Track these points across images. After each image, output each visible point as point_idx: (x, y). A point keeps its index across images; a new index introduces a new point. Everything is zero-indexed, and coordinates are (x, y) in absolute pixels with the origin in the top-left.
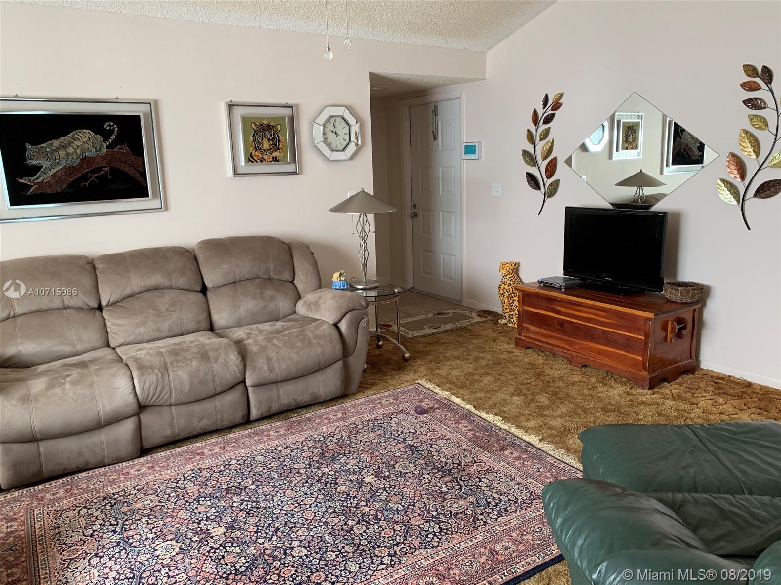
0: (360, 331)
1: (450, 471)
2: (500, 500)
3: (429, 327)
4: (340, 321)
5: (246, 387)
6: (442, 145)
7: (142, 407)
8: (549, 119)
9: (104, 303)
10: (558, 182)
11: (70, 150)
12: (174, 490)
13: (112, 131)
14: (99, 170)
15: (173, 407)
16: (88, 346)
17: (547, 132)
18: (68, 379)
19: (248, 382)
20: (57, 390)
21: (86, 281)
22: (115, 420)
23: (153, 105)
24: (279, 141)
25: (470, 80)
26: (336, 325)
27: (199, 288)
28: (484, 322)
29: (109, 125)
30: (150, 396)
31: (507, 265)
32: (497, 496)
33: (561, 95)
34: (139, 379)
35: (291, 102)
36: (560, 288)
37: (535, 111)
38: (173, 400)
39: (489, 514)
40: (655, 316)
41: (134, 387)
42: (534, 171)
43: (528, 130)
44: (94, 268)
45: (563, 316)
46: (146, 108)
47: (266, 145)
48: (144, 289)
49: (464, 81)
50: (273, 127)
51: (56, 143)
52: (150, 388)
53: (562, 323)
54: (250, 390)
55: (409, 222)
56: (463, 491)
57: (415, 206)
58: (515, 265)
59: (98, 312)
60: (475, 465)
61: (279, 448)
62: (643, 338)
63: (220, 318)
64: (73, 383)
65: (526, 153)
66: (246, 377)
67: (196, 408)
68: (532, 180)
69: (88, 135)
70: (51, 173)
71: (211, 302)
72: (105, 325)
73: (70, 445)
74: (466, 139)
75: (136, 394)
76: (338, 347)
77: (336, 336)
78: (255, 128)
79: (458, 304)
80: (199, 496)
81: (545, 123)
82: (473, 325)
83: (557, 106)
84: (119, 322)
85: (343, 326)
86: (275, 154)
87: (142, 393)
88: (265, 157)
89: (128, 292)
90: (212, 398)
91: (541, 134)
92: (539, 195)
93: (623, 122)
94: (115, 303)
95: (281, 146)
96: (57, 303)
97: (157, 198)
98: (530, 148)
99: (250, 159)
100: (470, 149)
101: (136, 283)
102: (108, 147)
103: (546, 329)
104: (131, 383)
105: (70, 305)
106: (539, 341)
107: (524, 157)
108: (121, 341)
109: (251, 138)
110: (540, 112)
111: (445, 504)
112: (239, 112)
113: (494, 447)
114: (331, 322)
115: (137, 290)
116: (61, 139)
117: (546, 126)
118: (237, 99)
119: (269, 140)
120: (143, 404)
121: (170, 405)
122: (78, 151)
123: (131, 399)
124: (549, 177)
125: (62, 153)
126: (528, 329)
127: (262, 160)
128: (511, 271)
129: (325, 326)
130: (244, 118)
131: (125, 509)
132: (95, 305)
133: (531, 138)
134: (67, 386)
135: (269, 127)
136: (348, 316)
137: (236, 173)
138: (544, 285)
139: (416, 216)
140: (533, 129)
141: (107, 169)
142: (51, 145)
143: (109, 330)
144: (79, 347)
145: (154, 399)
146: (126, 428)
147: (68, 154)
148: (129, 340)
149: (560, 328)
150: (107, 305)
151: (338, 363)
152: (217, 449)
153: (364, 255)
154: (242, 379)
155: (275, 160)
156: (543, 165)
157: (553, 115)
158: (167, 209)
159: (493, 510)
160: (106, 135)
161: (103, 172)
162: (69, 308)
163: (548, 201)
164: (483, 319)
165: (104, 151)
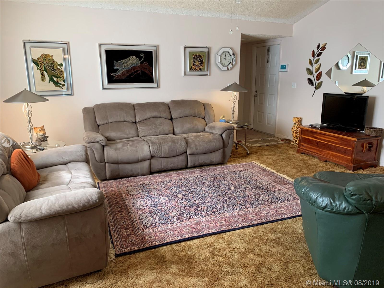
0: (230, 138)
1: (263, 189)
2: (282, 198)
3: (259, 144)
4: (223, 134)
5: (187, 154)
6: (271, 65)
7: (152, 157)
8: (319, 55)
9: (137, 121)
10: (322, 82)
11: (128, 64)
12: (163, 184)
13: (142, 57)
14: (137, 71)
15: (162, 158)
16: (132, 136)
17: (318, 61)
18: (129, 144)
19: (188, 153)
20: (125, 148)
21: (132, 112)
22: (143, 160)
23: (157, 47)
24: (203, 62)
25: (285, 37)
26: (221, 135)
27: (170, 118)
28: (284, 143)
29: (142, 55)
31: (296, 118)
32: (281, 197)
33: (326, 44)
34: (152, 147)
35: (208, 46)
36: (318, 128)
37: (313, 51)
38: (162, 156)
39: (277, 202)
40: (357, 140)
41: (150, 149)
42: (311, 77)
43: (310, 59)
44: (134, 108)
45: (318, 139)
46: (154, 48)
47: (197, 63)
48: (151, 117)
49: (282, 37)
50: (201, 56)
51: (124, 61)
52: (155, 149)
53: (317, 143)
54: (188, 156)
55: (253, 99)
56: (268, 195)
57: (256, 92)
58: (300, 119)
59: (135, 124)
60: (273, 188)
61: (199, 177)
62: (352, 149)
63: (177, 130)
64: (130, 146)
65: (308, 69)
66: (187, 150)
67: (170, 159)
68: (310, 81)
69: (134, 58)
70: (121, 72)
71: (174, 124)
72: (138, 129)
73: (129, 167)
74: (282, 62)
75: (150, 152)
76: (222, 143)
77: (221, 139)
78: (194, 57)
79: (273, 136)
80: (172, 187)
81: (317, 56)
82: (279, 144)
83: (323, 49)
84: (142, 128)
85: (224, 136)
86: (201, 67)
87: (152, 152)
88: (197, 68)
89: (145, 118)
90: (175, 157)
91: (315, 61)
92: (313, 88)
93: (359, 56)
94: (141, 121)
95: (203, 64)
96: (122, 119)
97: (156, 83)
98: (310, 67)
99: (191, 69)
100: (283, 67)
101: (149, 114)
102: (141, 63)
103: (310, 145)
104: (149, 148)
105: (126, 120)
106: (307, 150)
107: (307, 71)
108: (143, 135)
109: (192, 61)
110: (316, 51)
111: (260, 197)
112: (188, 50)
113: (282, 183)
114: (219, 134)
115: (149, 117)
116: (125, 60)
117: (318, 58)
118: (187, 45)
119: (199, 61)
120: (152, 155)
121: (161, 157)
122: (131, 64)
123: (149, 153)
124: (317, 80)
125: (125, 64)
126: (303, 145)
127: (195, 70)
128: (298, 121)
129: (217, 135)
130: (190, 53)
131: (148, 188)
132: (134, 121)
133: (311, 62)
134: (129, 146)
135: (199, 56)
136: (226, 132)
137: (185, 75)
138: (311, 127)
139: (257, 96)
140: (312, 58)
141: (140, 71)
142: (122, 61)
143: (139, 131)
144: (129, 136)
145: (156, 154)
146: (146, 164)
147: (127, 65)
148: (146, 134)
149: (316, 145)
150: (138, 122)
151: (221, 149)
152: (176, 175)
153: (233, 109)
154: (186, 151)
155: (201, 70)
156: (316, 75)
157: (322, 53)
158: (159, 88)
159: (278, 201)
160: (140, 58)
161: (138, 72)
162: (126, 121)
163: (317, 91)
164: (284, 142)
165: (139, 64)
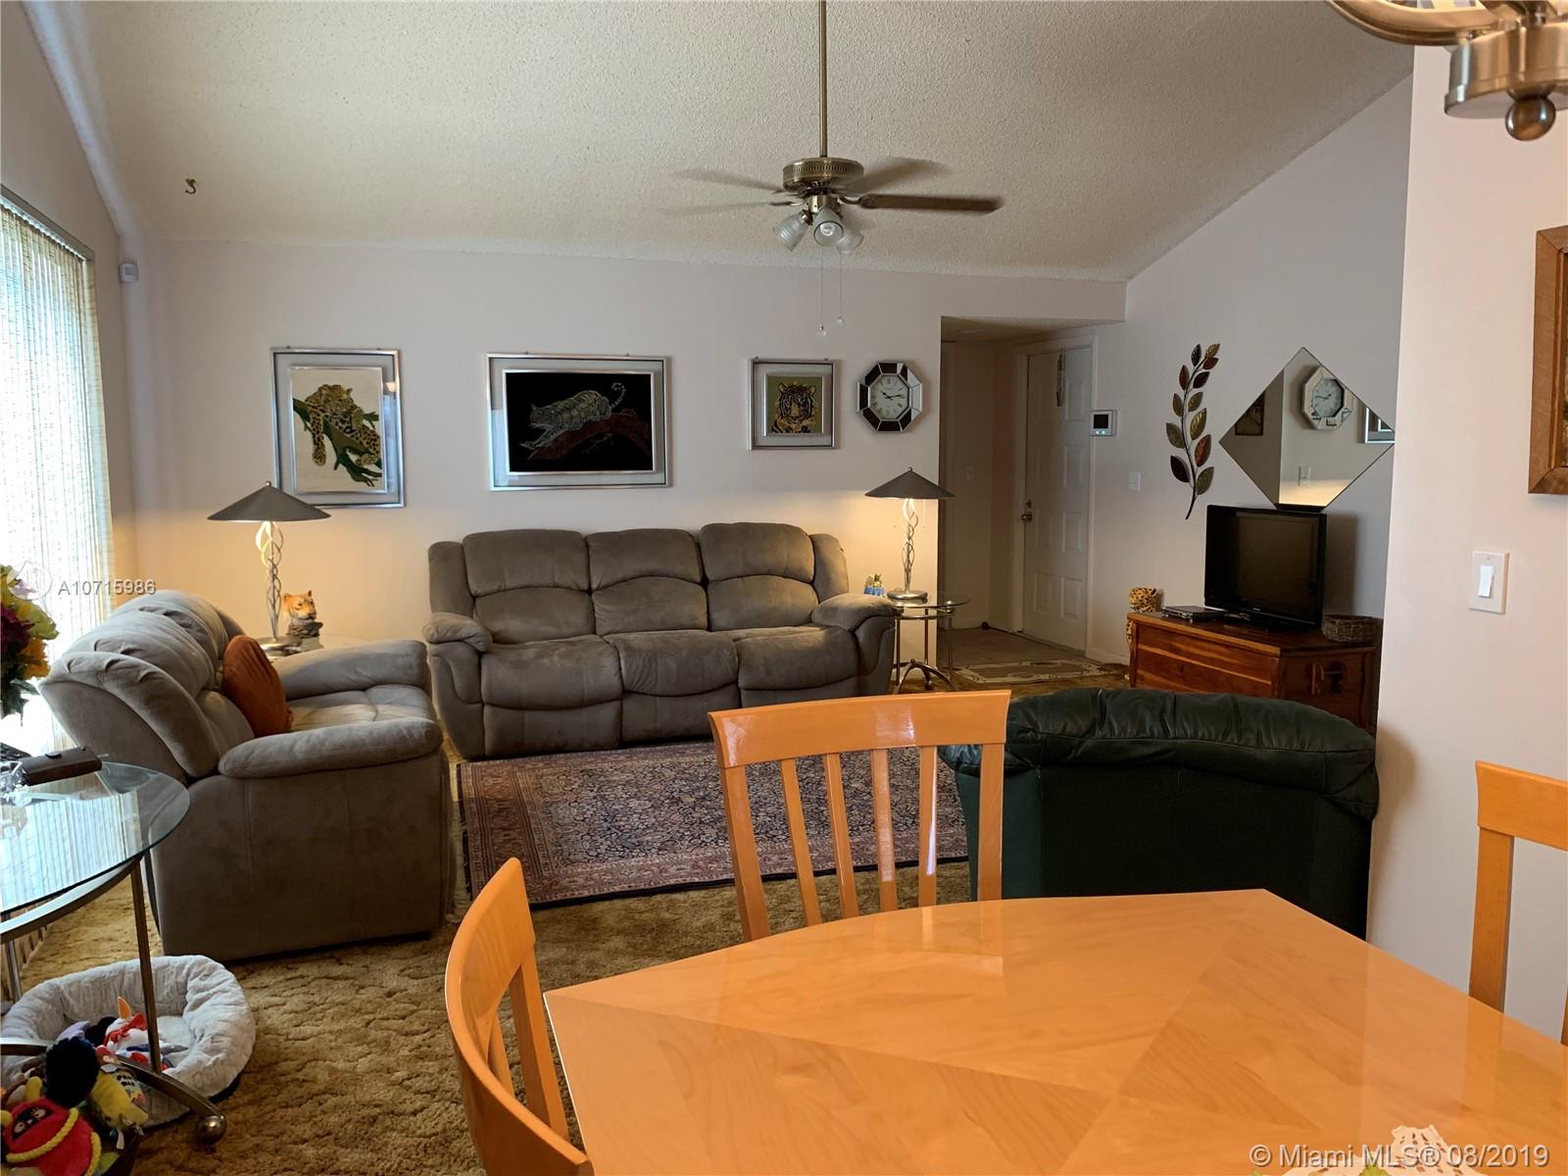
0: (883, 644)
4: (857, 627)
5: (739, 689)
6: (1069, 416)
7: (626, 692)
8: (1201, 381)
9: (594, 586)
10: (1210, 470)
11: (575, 412)
12: (651, 772)
13: (619, 392)
14: (602, 435)
15: (658, 698)
16: (573, 630)
17: (1198, 398)
18: (557, 652)
19: (741, 683)
20: (546, 661)
21: (579, 559)
22: (598, 701)
23: (665, 363)
24: (812, 406)
25: (1111, 322)
26: (853, 632)
27: (699, 580)
28: (1104, 676)
29: (617, 386)
30: (636, 679)
31: (1140, 591)
33: (1216, 348)
34: (626, 661)
35: (831, 357)
36: (1187, 620)
37: (1184, 370)
38: (659, 690)
40: (1282, 651)
41: (620, 669)
42: (1181, 454)
43: (1176, 396)
44: (587, 546)
46: (657, 366)
47: (795, 411)
48: (638, 574)
49: (1098, 323)
50: (806, 389)
51: (561, 404)
52: (637, 669)
54: (743, 692)
55: (1019, 528)
57: (1029, 504)
58: (1153, 593)
59: (587, 596)
62: (1270, 683)
63: (719, 618)
64: (562, 656)
65: (1171, 428)
66: (740, 676)
67: (681, 703)
68: (1179, 469)
69: (594, 396)
70: (552, 437)
71: (711, 598)
72: (594, 610)
73: (551, 720)
74: (1098, 407)
75: (621, 676)
77: (851, 645)
78: (782, 390)
79: (1080, 655)
81: (1196, 386)
83: (1211, 362)
84: (608, 607)
85: (861, 634)
86: (805, 423)
87: (628, 672)
88: (793, 426)
89: (619, 576)
90: (700, 696)
91: (1190, 402)
92: (1187, 488)
94: (606, 587)
95: (813, 413)
96: (547, 581)
97: (661, 471)
98: (1176, 420)
99: (774, 428)
100: (1101, 421)
101: (629, 566)
102: (613, 410)
104: (617, 664)
105: (560, 583)
107: (1169, 434)
108: (608, 629)
109: (777, 403)
110: (1191, 368)
112: (764, 371)
114: (847, 628)
115: (631, 574)
116: (566, 401)
117: (1197, 391)
118: (762, 356)
119: (799, 405)
120: (627, 687)
121: (655, 695)
122: (583, 414)
123: (616, 681)
124: (1199, 465)
125: (566, 416)
126: (1142, 678)
127: (788, 430)
128: (1145, 601)
129: (839, 632)
130: (770, 378)
132: (586, 587)
133: (1178, 407)
134: (556, 658)
135: (801, 390)
137: (755, 446)
139: (1030, 519)
140: (1181, 393)
141: (609, 435)
142: (556, 406)
143: (596, 615)
144: (565, 630)
145: (641, 682)
146: (606, 714)
147: (572, 417)
148: (618, 629)
150: (597, 589)
151: (851, 680)
152: (699, 751)
153: (908, 556)
154: (734, 678)
155: (805, 430)
156: (1193, 445)
157: (1207, 374)
158: (671, 485)
161: (606, 438)
162: (558, 586)
163: (1199, 498)
164: (1103, 673)
165: (609, 414)
